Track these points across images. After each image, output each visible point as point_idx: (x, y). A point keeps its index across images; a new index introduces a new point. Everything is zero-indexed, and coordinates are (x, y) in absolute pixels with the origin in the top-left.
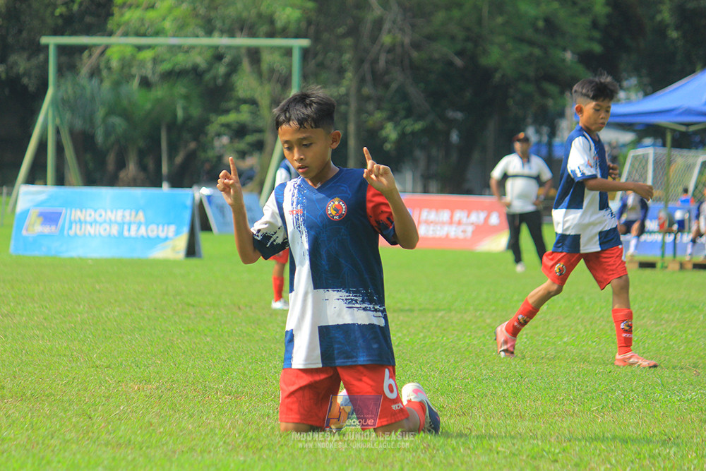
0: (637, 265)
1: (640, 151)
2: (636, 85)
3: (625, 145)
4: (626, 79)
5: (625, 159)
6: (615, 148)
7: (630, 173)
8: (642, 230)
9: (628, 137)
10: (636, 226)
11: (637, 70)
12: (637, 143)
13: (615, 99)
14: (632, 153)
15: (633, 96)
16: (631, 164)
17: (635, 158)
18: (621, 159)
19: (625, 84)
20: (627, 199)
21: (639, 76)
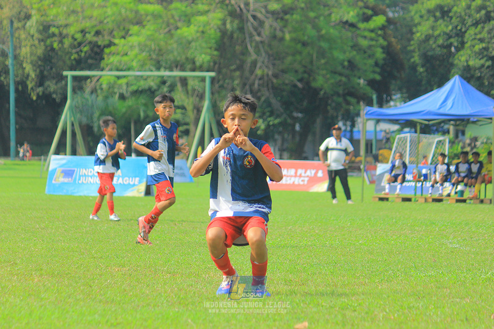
0: (401, 200)
1: (402, 135)
2: (399, 98)
3: (393, 132)
4: (394, 95)
5: (394, 140)
6: (388, 133)
7: (397, 148)
8: (404, 180)
9: (396, 127)
10: (400, 178)
11: (400, 89)
12: (400, 131)
13: (388, 105)
14: (398, 136)
15: (398, 104)
16: (397, 143)
17: (400, 139)
18: (392, 140)
19: (394, 97)
20: (395, 162)
21: (402, 93)
